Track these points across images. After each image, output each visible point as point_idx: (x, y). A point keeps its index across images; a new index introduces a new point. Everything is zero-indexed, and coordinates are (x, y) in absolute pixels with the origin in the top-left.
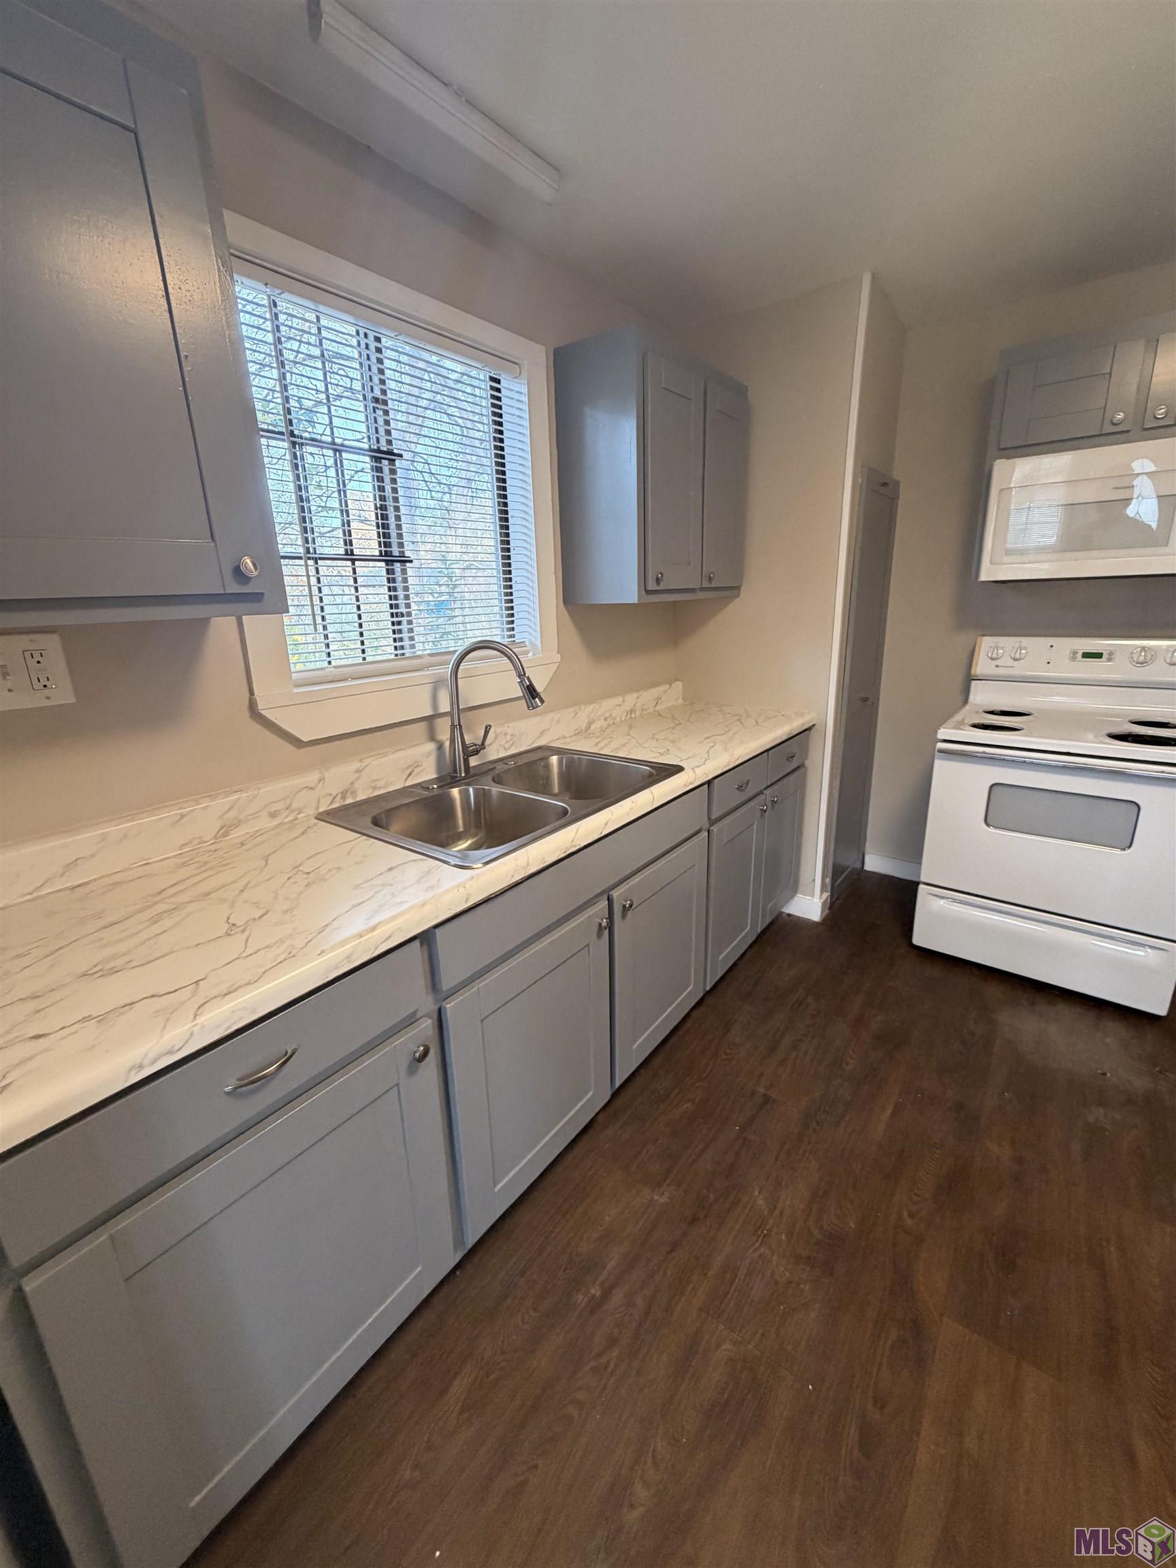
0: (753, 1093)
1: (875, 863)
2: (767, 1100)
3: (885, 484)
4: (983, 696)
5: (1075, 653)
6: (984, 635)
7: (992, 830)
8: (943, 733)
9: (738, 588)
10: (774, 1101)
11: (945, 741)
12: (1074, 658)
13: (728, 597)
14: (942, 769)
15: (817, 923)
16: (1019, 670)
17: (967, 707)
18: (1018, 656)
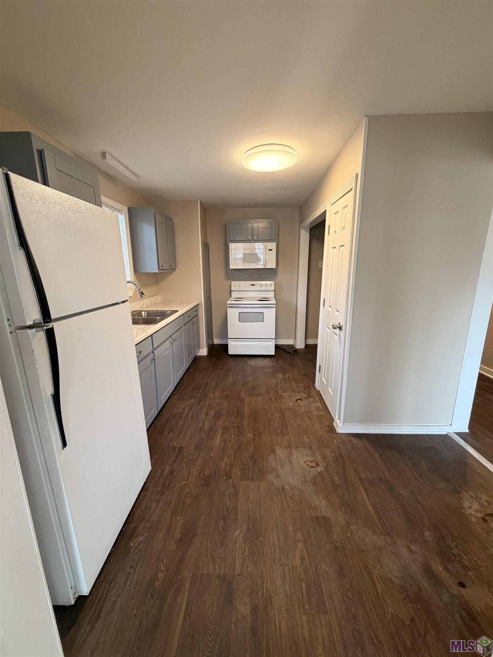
0: (204, 384)
1: (216, 341)
2: (207, 384)
3: (207, 245)
4: (234, 295)
5: (250, 285)
6: (232, 281)
7: (240, 323)
8: (228, 302)
9: (175, 269)
10: (208, 383)
11: (229, 304)
12: (250, 286)
13: (172, 272)
14: (228, 310)
15: (206, 356)
16: (240, 289)
17: (231, 298)
18: (240, 285)
